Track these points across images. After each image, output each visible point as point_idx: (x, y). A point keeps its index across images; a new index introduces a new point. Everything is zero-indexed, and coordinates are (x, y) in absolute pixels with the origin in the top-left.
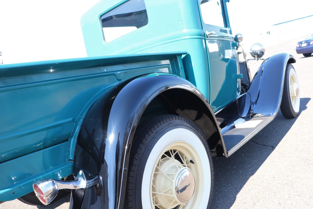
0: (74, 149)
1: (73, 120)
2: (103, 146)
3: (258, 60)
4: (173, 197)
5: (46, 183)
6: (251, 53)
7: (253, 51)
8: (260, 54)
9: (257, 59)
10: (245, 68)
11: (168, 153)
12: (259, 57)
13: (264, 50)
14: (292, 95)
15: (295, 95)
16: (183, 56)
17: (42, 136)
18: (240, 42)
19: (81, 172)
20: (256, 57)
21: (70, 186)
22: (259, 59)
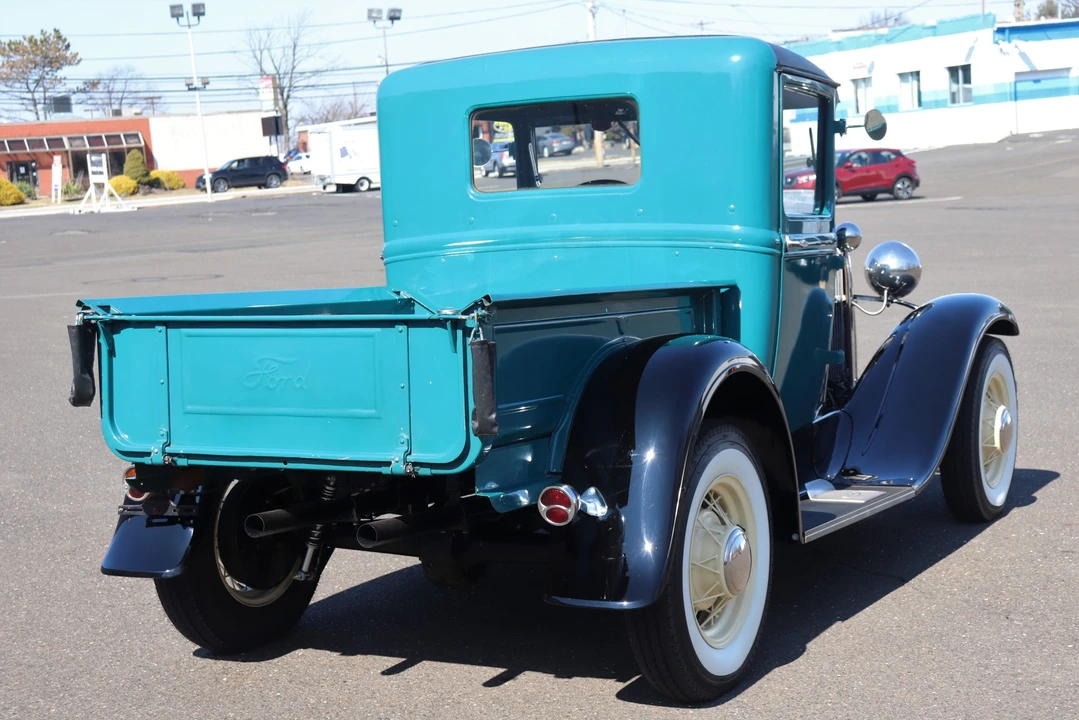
0: (561, 455)
3: (892, 305)
6: (870, 276)
7: (880, 269)
8: (901, 284)
9: (888, 301)
10: (843, 323)
12: (896, 296)
13: (918, 271)
14: (987, 443)
15: (997, 444)
18: (850, 250)
20: (886, 292)
22: (895, 301)
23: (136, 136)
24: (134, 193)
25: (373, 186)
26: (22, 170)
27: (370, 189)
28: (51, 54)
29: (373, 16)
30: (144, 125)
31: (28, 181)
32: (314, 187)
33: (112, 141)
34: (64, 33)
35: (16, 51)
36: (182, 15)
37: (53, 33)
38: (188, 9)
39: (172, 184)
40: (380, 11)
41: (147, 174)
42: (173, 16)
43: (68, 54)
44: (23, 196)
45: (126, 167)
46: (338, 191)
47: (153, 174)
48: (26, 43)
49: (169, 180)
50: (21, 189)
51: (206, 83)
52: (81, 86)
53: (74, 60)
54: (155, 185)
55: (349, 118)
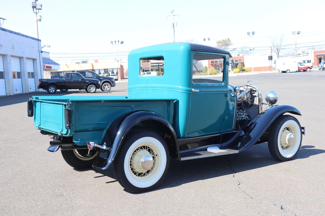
0: (105, 135)
1: (107, 123)
2: (115, 136)
4: (140, 165)
5: (93, 142)
7: (267, 97)
8: (273, 101)
9: (269, 105)
11: (144, 147)
12: (272, 104)
13: (277, 98)
16: (175, 101)
17: (93, 126)
19: (105, 143)
20: (268, 103)
21: (100, 147)
23: (241, 60)
24: (239, 72)
25: (290, 71)
26: (217, 67)
27: (289, 72)
28: (227, 43)
29: (293, 33)
30: (243, 57)
31: (218, 69)
32: (277, 72)
33: (236, 61)
34: (230, 39)
35: (220, 43)
36: (250, 34)
37: (228, 39)
38: (251, 33)
39: (247, 71)
40: (295, 32)
41: (242, 68)
42: (248, 34)
43: (230, 43)
44: (217, 72)
45: (238, 67)
46: (282, 73)
47: (244, 68)
48: (222, 41)
49: (247, 70)
50: (216, 71)
51: (254, 49)
52: (232, 50)
53: (231, 44)
54: (244, 70)
55: (291, 56)
